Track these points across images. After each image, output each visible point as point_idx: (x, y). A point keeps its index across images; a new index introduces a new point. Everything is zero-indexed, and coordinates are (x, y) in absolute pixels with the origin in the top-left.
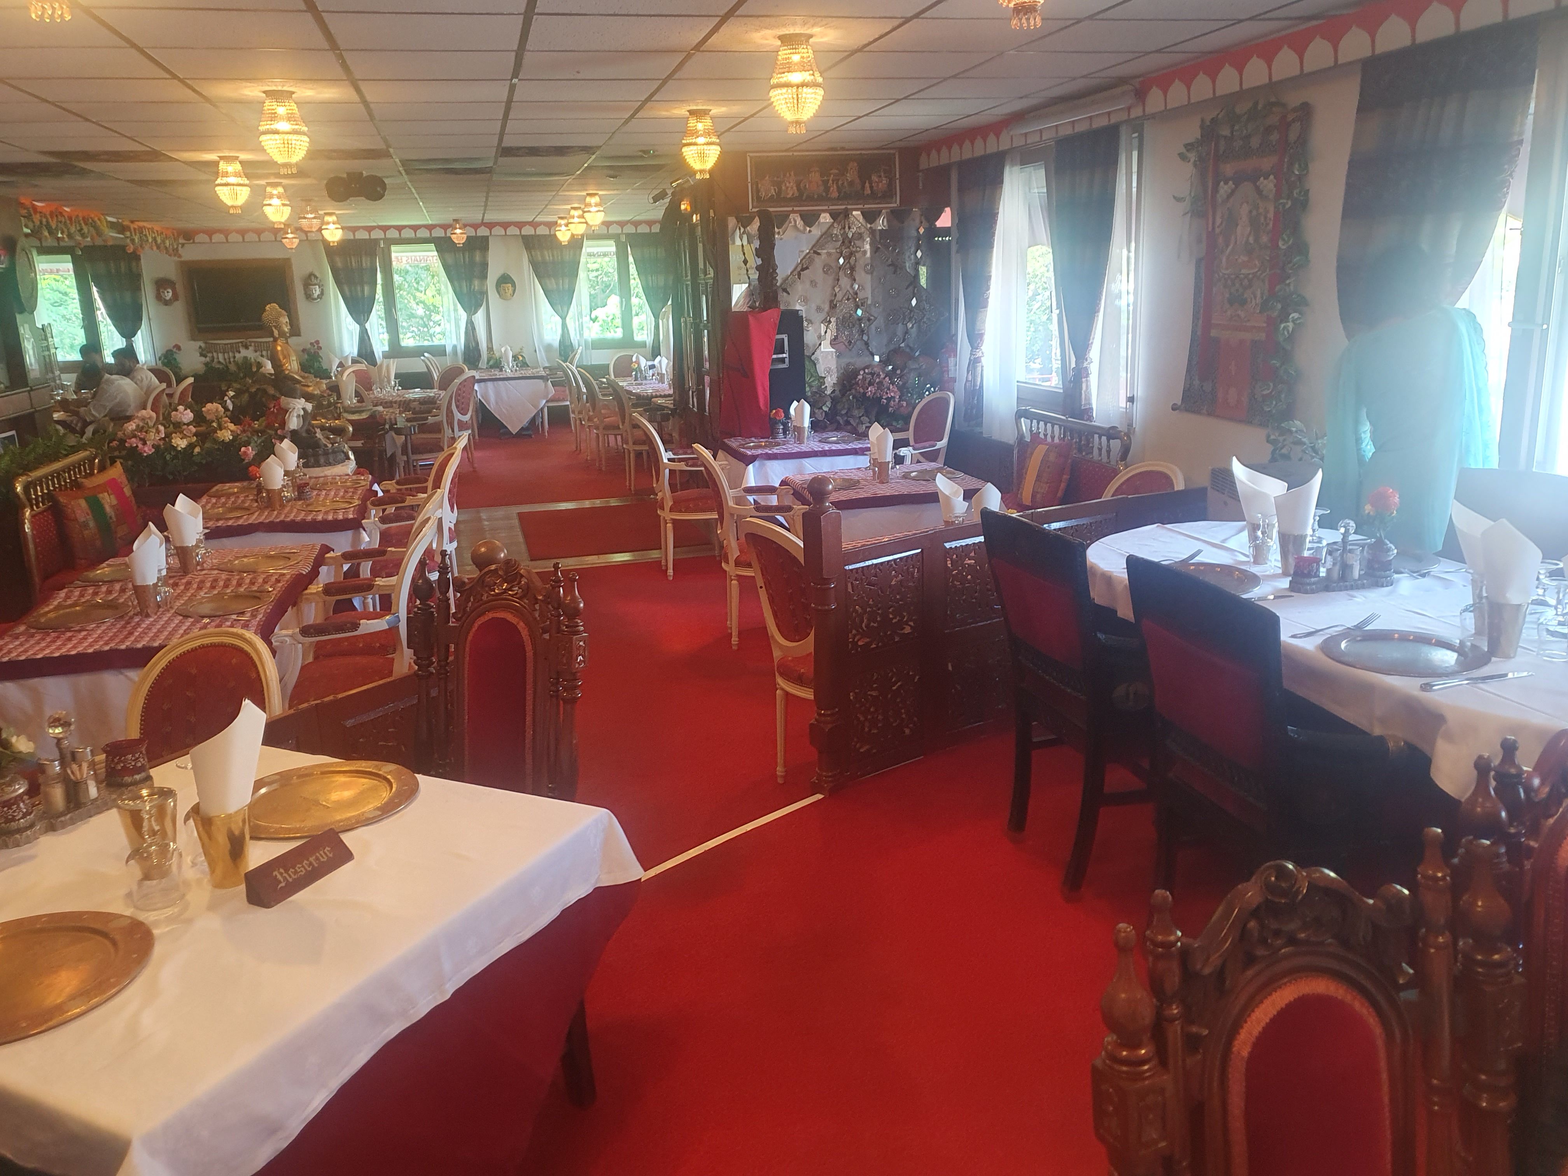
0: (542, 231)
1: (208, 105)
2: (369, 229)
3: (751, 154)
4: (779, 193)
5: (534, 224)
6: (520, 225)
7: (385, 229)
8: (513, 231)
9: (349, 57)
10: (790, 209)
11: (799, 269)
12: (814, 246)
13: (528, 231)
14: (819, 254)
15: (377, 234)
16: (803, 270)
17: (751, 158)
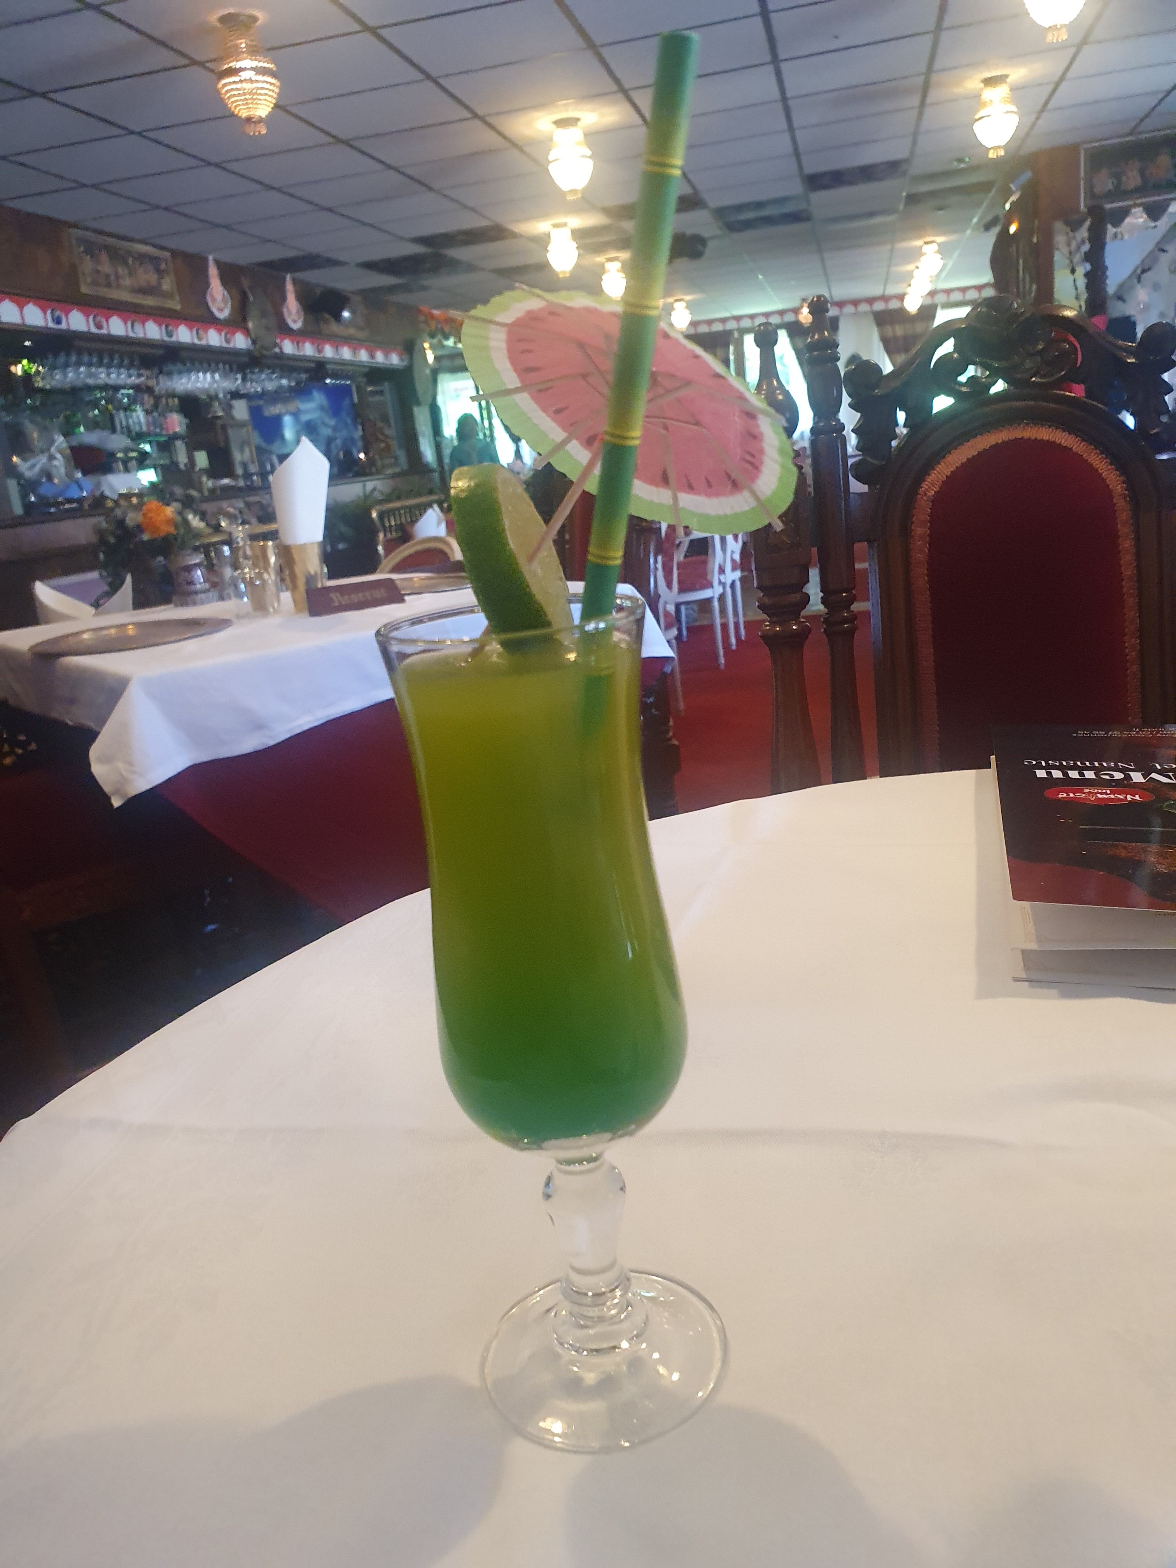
0: (894, 305)
1: (515, 152)
2: (724, 320)
3: (1085, 146)
4: (1117, 187)
5: (885, 298)
6: (870, 301)
7: (738, 318)
8: (864, 307)
9: (605, 52)
10: (1131, 203)
11: (1139, 271)
12: (1158, 243)
13: (879, 306)
14: (1164, 251)
15: (731, 325)
16: (1144, 271)
17: (1086, 150)
